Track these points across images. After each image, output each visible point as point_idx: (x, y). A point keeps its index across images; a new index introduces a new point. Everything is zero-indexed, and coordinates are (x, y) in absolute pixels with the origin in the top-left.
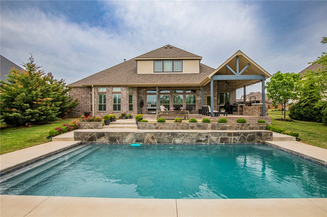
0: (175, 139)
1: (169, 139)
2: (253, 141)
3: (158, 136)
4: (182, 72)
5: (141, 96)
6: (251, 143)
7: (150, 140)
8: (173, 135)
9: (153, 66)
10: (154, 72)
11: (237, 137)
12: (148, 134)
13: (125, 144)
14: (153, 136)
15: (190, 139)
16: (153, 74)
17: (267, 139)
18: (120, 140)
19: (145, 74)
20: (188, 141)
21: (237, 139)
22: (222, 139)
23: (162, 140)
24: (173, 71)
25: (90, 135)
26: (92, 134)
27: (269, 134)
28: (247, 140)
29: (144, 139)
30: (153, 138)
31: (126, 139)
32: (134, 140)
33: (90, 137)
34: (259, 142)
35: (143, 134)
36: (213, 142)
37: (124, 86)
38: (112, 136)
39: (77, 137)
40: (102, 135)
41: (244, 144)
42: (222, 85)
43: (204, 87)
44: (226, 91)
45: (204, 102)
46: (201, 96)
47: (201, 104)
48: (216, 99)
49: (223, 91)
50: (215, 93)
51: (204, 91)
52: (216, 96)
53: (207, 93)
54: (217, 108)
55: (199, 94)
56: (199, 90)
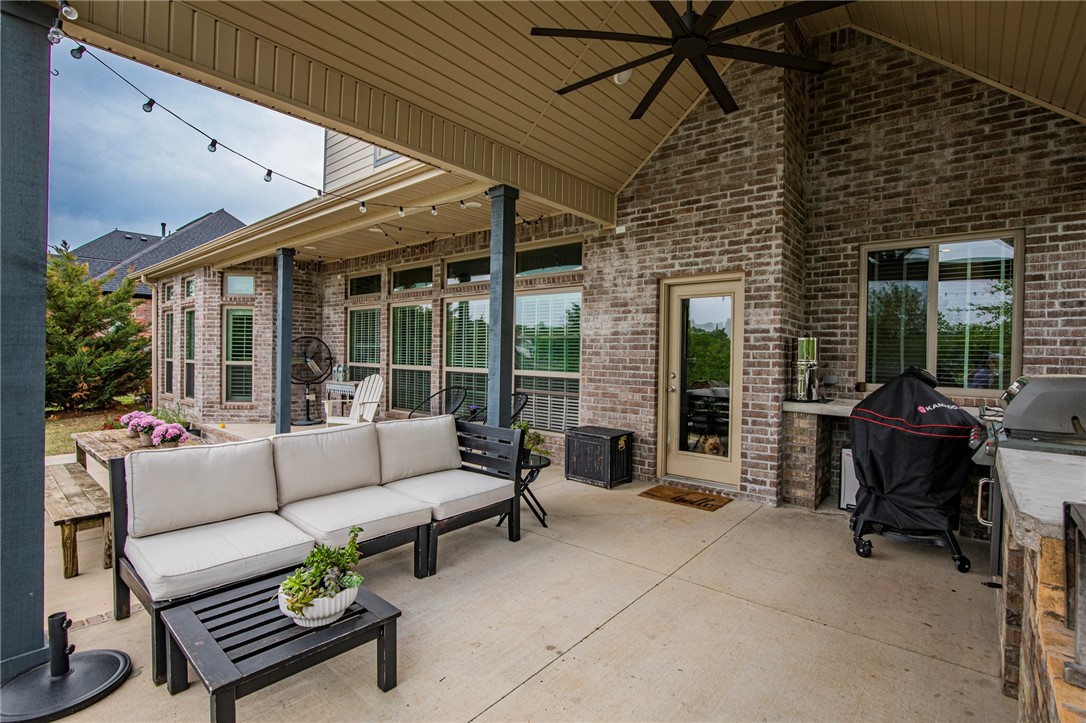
42: (902, 146)
43: (649, 210)
44: (960, 220)
45: (644, 361)
46: (616, 298)
47: (617, 382)
48: (767, 331)
49: (918, 225)
50: (762, 260)
51: (643, 247)
52: (761, 297)
53: (670, 261)
54: (772, 433)
55: (602, 279)
56: (602, 246)
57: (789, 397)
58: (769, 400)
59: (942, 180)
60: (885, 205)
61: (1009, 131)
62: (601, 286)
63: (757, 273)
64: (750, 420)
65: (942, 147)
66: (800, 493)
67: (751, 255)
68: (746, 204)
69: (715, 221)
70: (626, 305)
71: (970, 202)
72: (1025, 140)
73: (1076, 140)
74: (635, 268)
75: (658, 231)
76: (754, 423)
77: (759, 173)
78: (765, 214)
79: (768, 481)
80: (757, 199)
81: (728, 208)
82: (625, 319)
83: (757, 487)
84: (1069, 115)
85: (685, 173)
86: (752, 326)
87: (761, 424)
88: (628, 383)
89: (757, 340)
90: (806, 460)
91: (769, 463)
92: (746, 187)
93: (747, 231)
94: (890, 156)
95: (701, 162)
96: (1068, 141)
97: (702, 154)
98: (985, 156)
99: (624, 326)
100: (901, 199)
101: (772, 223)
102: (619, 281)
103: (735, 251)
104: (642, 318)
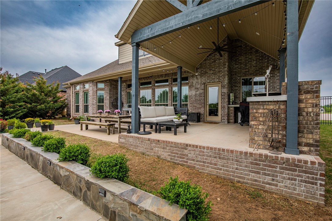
37: (91, 81)
42: (247, 60)
43: (203, 71)
44: (257, 73)
45: (202, 99)
46: (196, 87)
47: (196, 104)
48: (225, 93)
49: (250, 74)
50: (224, 80)
51: (202, 77)
52: (224, 87)
53: (207, 80)
54: (226, 111)
55: (193, 84)
56: (193, 77)
57: (229, 104)
58: (226, 105)
59: (254, 66)
60: (245, 70)
61: (264, 59)
62: (193, 85)
63: (223, 82)
64: (222, 108)
65: (254, 61)
66: (231, 121)
67: (222, 79)
68: (221, 70)
69: (215, 73)
70: (198, 89)
71: (258, 70)
72: (266, 60)
73: (273, 61)
74: (200, 81)
75: (204, 74)
76: (223, 109)
77: (223, 65)
78: (224, 72)
79: (226, 119)
80: (223, 69)
81: (218, 71)
82: (198, 91)
83: (224, 120)
84: (273, 57)
85: (209, 64)
86: (223, 92)
87: (224, 109)
88: (199, 103)
89: (223, 94)
90: (232, 115)
91: (226, 116)
92: (221, 67)
93: (221, 75)
94: (245, 62)
95: (212, 62)
96: (272, 61)
97: (213, 61)
98: (260, 63)
99: (198, 93)
100: (247, 70)
101: (226, 73)
102: (196, 84)
103: (219, 78)
104: (201, 91)
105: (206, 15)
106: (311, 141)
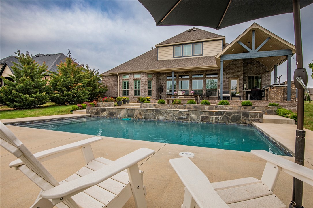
0: (159, 116)
1: (154, 115)
2: (237, 122)
3: (144, 113)
4: (202, 55)
5: (161, 82)
6: (235, 124)
7: (139, 115)
8: (157, 112)
9: (173, 52)
10: (174, 57)
11: (219, 117)
12: (137, 110)
13: (120, 118)
14: (140, 112)
15: (172, 116)
16: (173, 60)
17: (256, 121)
18: (116, 115)
19: (165, 61)
20: (170, 118)
21: (219, 118)
22: (202, 117)
23: (147, 116)
24: (193, 55)
25: (96, 110)
26: (97, 109)
27: (258, 114)
28: (231, 120)
29: (134, 114)
30: (140, 114)
31: (120, 114)
32: (126, 115)
33: (96, 111)
34: (245, 123)
35: (133, 110)
36: (194, 120)
37: (143, 72)
38: (111, 111)
39: (88, 111)
40: (104, 110)
41: (227, 124)
42: (252, 66)
43: (228, 70)
44: (256, 74)
45: (227, 87)
47: (223, 89)
49: (253, 74)
50: (241, 77)
51: (227, 74)
52: (241, 80)
53: (230, 76)
54: (242, 93)
57: (243, 90)
58: (242, 90)
59: (255, 70)
60: (250, 72)
61: (260, 66)
64: (240, 92)
65: (255, 67)
69: (236, 72)
71: (257, 72)
72: (262, 67)
74: (226, 77)
75: (229, 73)
79: (242, 98)
80: (240, 71)
85: (232, 67)
86: (240, 83)
88: (225, 89)
90: (245, 96)
91: (242, 96)
92: (239, 69)
93: (239, 74)
94: (250, 67)
97: (234, 65)
98: (259, 68)
99: (224, 83)
101: (242, 73)
102: (224, 78)
103: (238, 76)
104: (227, 82)
105: (261, 56)
106: (294, 97)
